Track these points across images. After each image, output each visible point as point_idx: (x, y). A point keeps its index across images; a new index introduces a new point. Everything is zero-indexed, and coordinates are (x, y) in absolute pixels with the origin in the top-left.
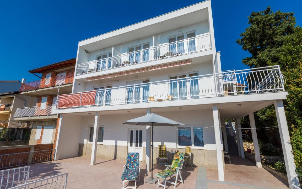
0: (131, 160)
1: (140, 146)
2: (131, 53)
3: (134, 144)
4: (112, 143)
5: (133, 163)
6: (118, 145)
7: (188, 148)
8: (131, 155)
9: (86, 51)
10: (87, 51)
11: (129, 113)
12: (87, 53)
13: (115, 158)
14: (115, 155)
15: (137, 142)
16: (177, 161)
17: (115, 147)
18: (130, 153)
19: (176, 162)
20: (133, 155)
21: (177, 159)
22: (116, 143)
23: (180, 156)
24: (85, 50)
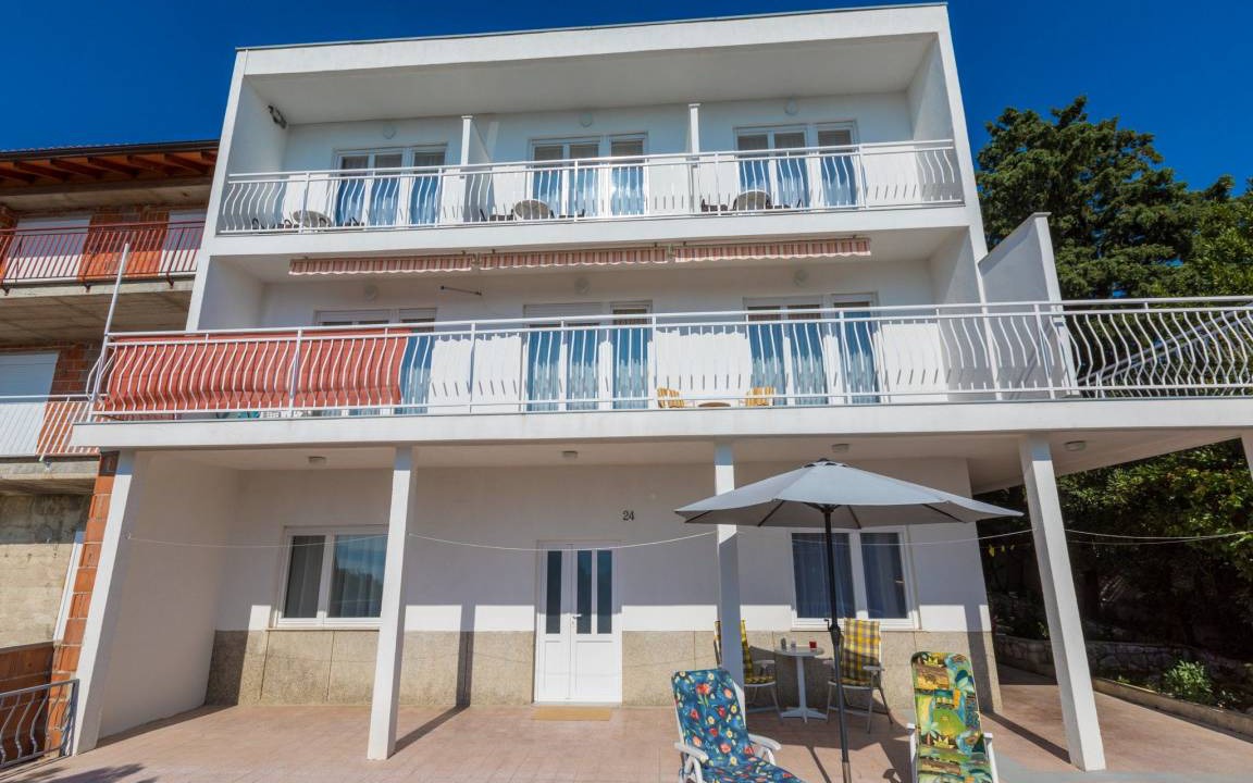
0: (701, 715)
1: (605, 627)
2: (576, 161)
3: (568, 620)
4: (442, 619)
5: (715, 726)
6: (480, 626)
7: (860, 630)
8: (691, 684)
9: (275, 114)
10: (278, 111)
11: (571, 461)
12: (278, 127)
13: (463, 701)
14: (459, 683)
15: (584, 608)
16: (944, 700)
17: (462, 639)
18: (688, 674)
19: (940, 705)
20: (702, 682)
21: (936, 687)
22: (468, 617)
23: (952, 673)
24: (271, 108)
